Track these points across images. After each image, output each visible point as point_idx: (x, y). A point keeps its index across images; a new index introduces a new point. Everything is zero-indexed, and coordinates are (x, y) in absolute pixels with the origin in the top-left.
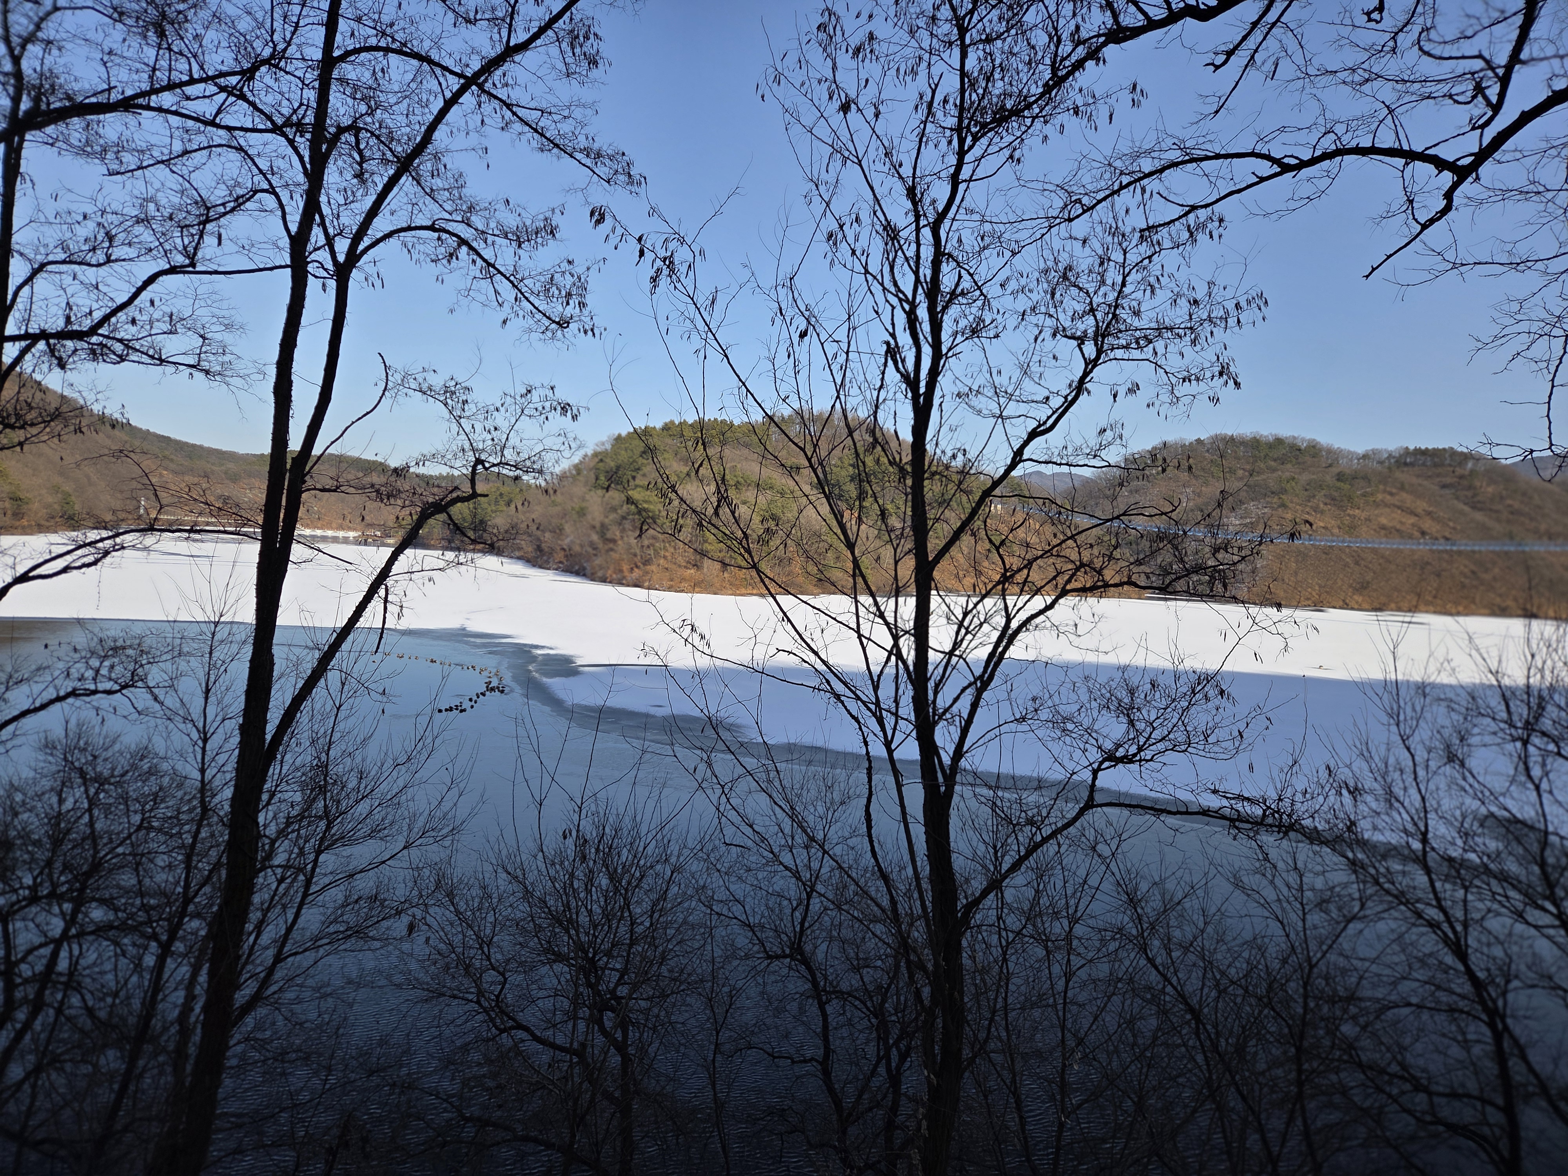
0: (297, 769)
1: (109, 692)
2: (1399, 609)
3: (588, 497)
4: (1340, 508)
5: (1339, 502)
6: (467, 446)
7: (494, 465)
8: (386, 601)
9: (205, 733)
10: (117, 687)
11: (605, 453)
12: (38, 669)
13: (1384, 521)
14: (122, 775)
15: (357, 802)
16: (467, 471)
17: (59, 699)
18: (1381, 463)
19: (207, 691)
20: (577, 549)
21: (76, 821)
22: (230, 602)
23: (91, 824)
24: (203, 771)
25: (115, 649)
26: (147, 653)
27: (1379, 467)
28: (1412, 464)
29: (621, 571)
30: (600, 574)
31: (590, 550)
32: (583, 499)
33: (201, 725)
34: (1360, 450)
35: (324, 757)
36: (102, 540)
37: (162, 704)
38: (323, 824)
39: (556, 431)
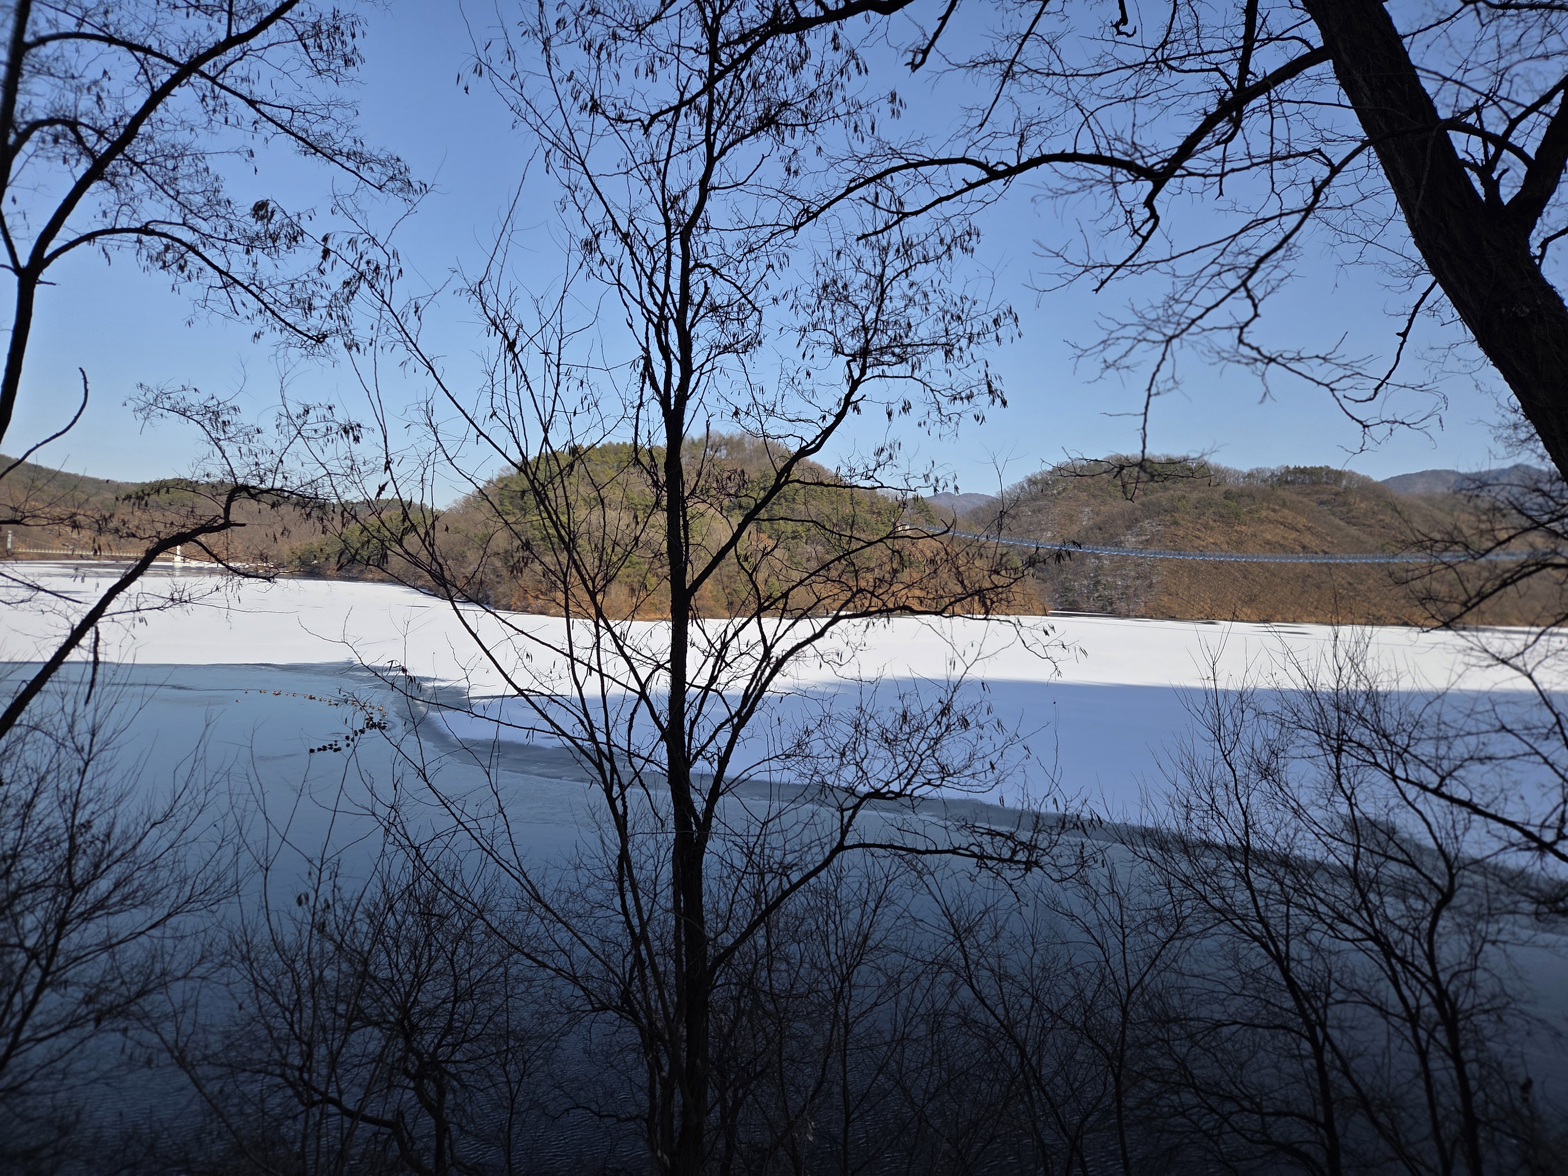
2: (1285, 620)
4: (1228, 524)
5: (1228, 519)
13: (1268, 536)
18: (1265, 481)
20: (480, 576)
27: (1263, 485)
28: (1292, 482)
29: (526, 599)
30: (504, 602)
31: (493, 577)
32: (487, 525)
34: (1246, 469)
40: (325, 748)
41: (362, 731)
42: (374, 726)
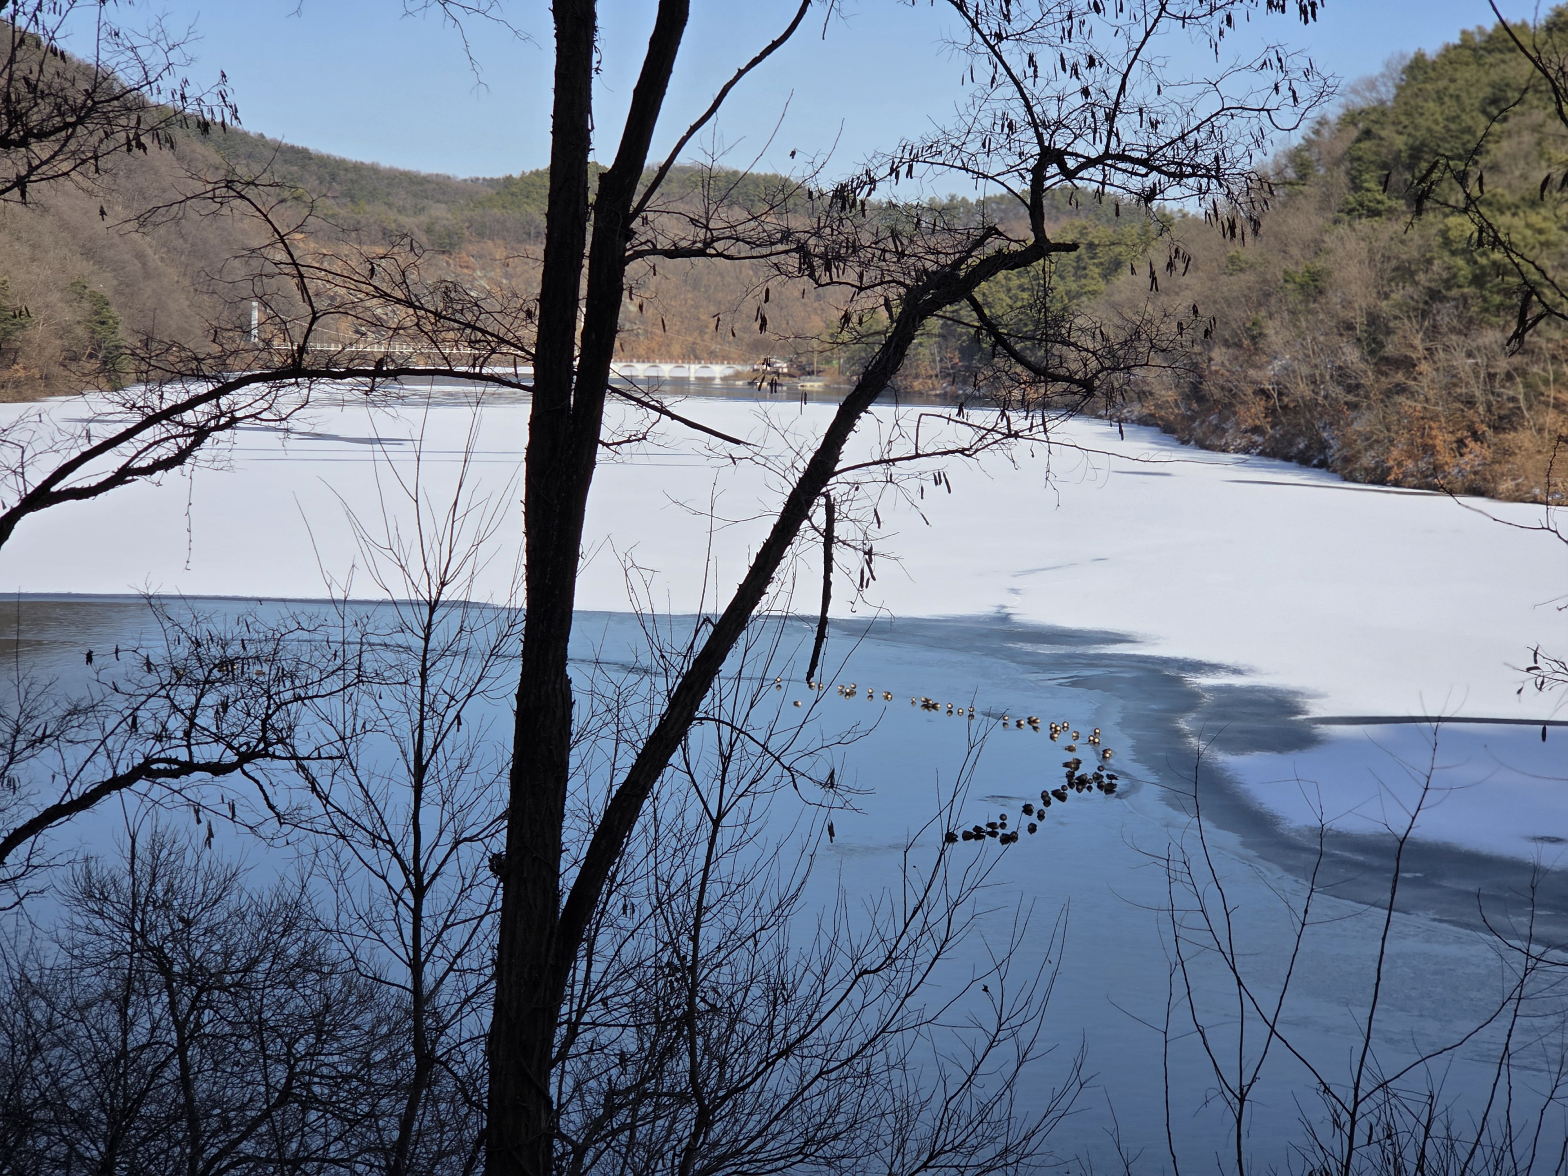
0: (627, 972)
1: (217, 769)
3: (1330, 241)
6: (1018, 113)
7: (1090, 162)
8: (829, 538)
9: (419, 876)
10: (230, 757)
11: (1380, 113)
12: (74, 711)
14: (248, 969)
15: (769, 1063)
16: (1022, 186)
17: (117, 783)
19: (420, 770)
20: (1303, 389)
21: (154, 1075)
22: (461, 549)
23: (185, 1082)
24: (416, 966)
25: (226, 664)
26: (293, 676)
29: (1429, 449)
30: (1368, 460)
31: (1336, 391)
32: (1318, 248)
33: (408, 854)
35: (686, 946)
36: (191, 404)
37: (325, 799)
38: (688, 1113)
39: (1254, 53)
40: (977, 834)
41: (1060, 796)
42: (1082, 783)
